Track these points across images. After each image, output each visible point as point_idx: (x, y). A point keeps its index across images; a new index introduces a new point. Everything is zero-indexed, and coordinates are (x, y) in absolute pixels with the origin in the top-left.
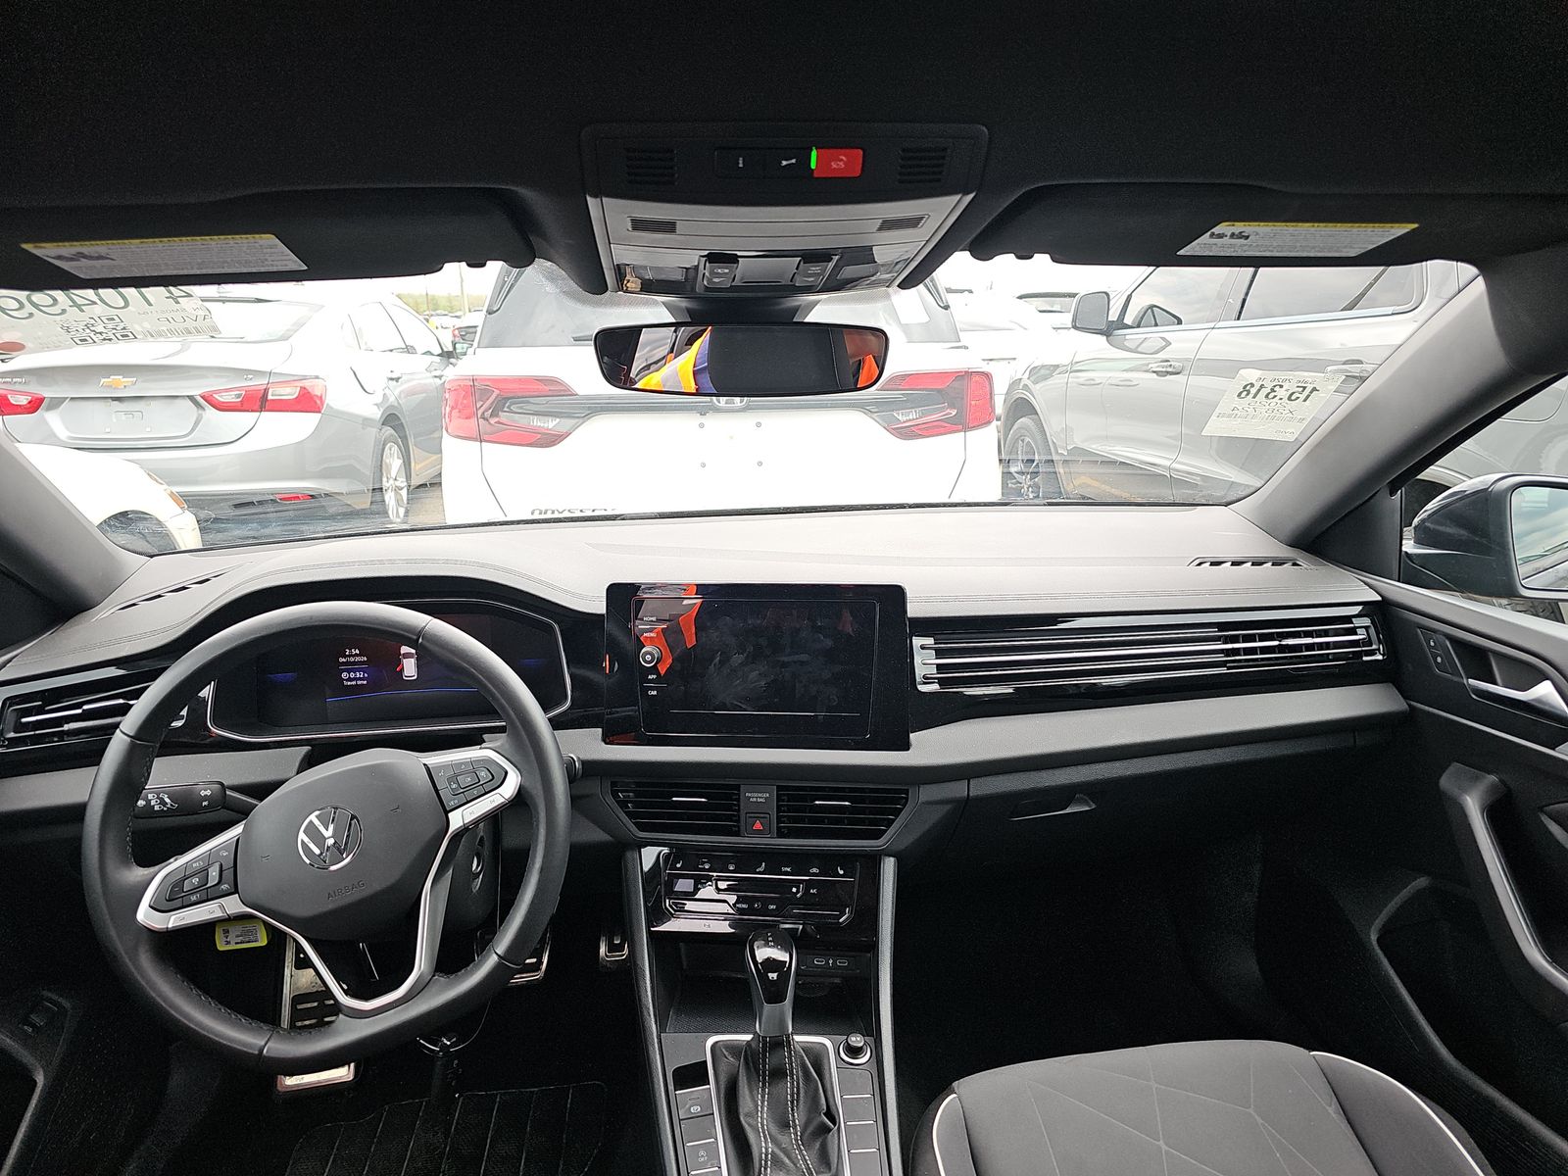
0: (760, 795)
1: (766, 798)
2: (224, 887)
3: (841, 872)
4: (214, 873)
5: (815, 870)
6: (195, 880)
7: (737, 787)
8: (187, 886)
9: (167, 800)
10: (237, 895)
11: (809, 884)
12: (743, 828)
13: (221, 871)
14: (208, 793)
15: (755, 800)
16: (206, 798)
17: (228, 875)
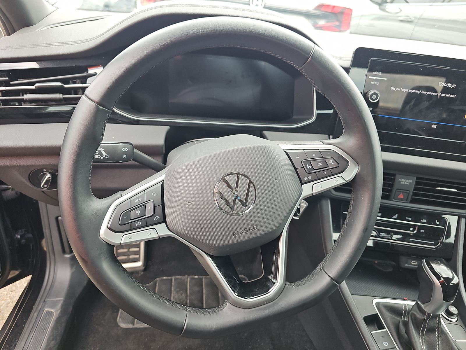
0: (407, 181)
1: (410, 183)
2: (157, 218)
3: (438, 223)
4: (149, 207)
5: (424, 221)
6: (138, 212)
7: (394, 175)
8: (133, 215)
9: (103, 152)
10: (164, 224)
11: (420, 227)
12: (392, 197)
13: (154, 207)
14: (126, 150)
15: (403, 183)
16: (125, 153)
17: (159, 210)
